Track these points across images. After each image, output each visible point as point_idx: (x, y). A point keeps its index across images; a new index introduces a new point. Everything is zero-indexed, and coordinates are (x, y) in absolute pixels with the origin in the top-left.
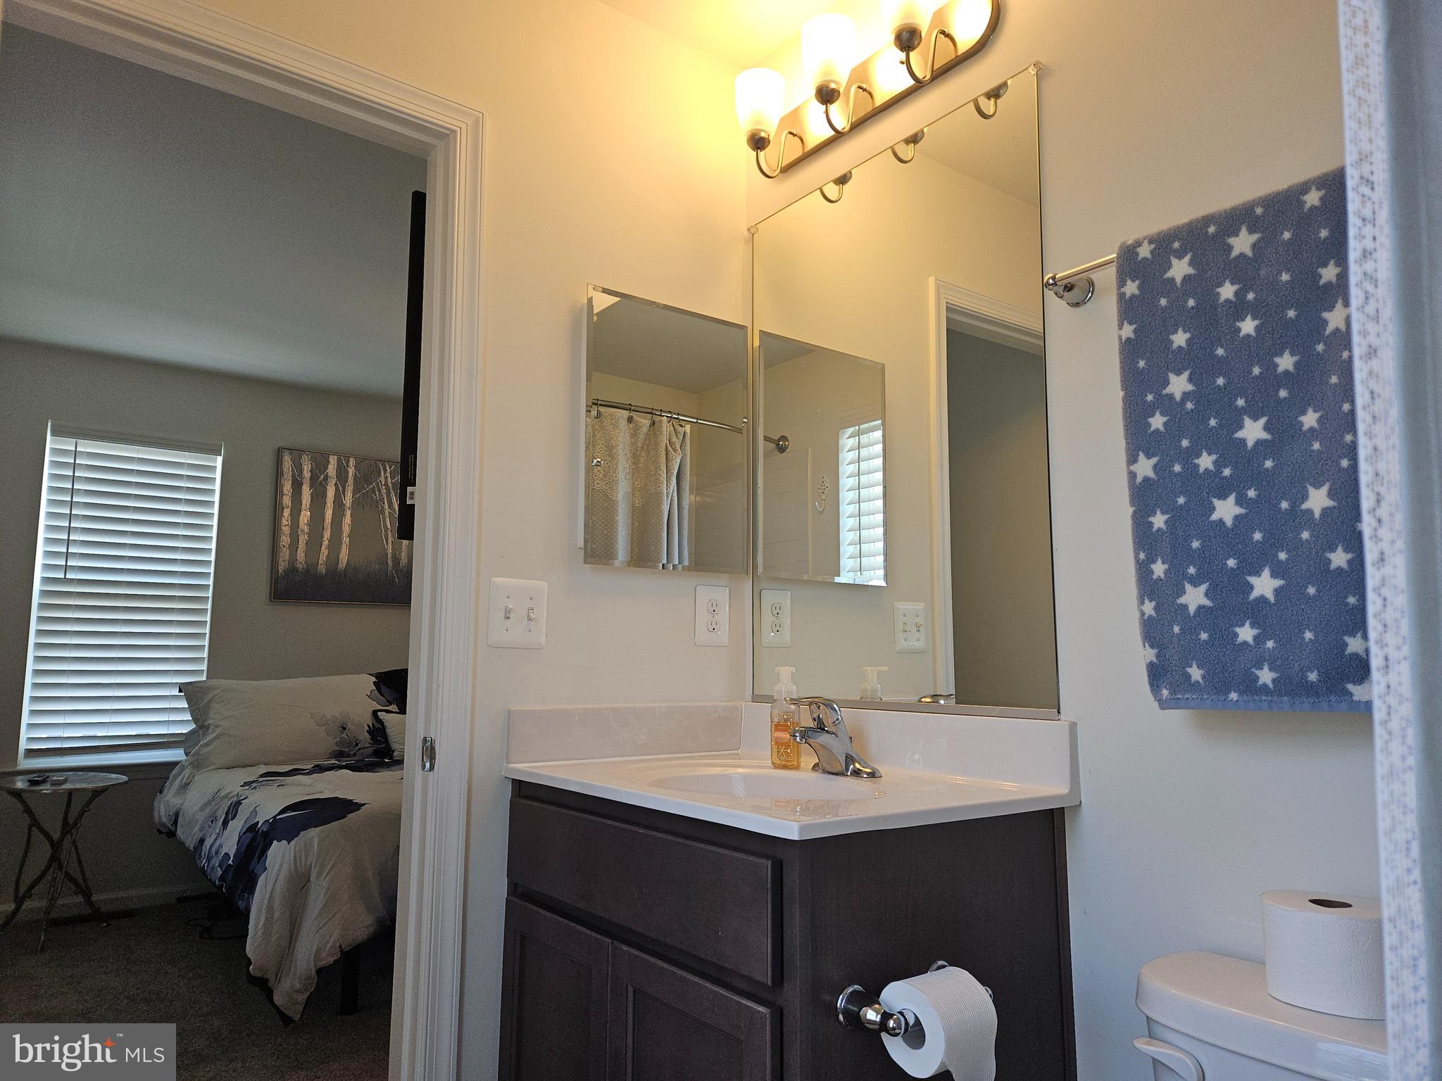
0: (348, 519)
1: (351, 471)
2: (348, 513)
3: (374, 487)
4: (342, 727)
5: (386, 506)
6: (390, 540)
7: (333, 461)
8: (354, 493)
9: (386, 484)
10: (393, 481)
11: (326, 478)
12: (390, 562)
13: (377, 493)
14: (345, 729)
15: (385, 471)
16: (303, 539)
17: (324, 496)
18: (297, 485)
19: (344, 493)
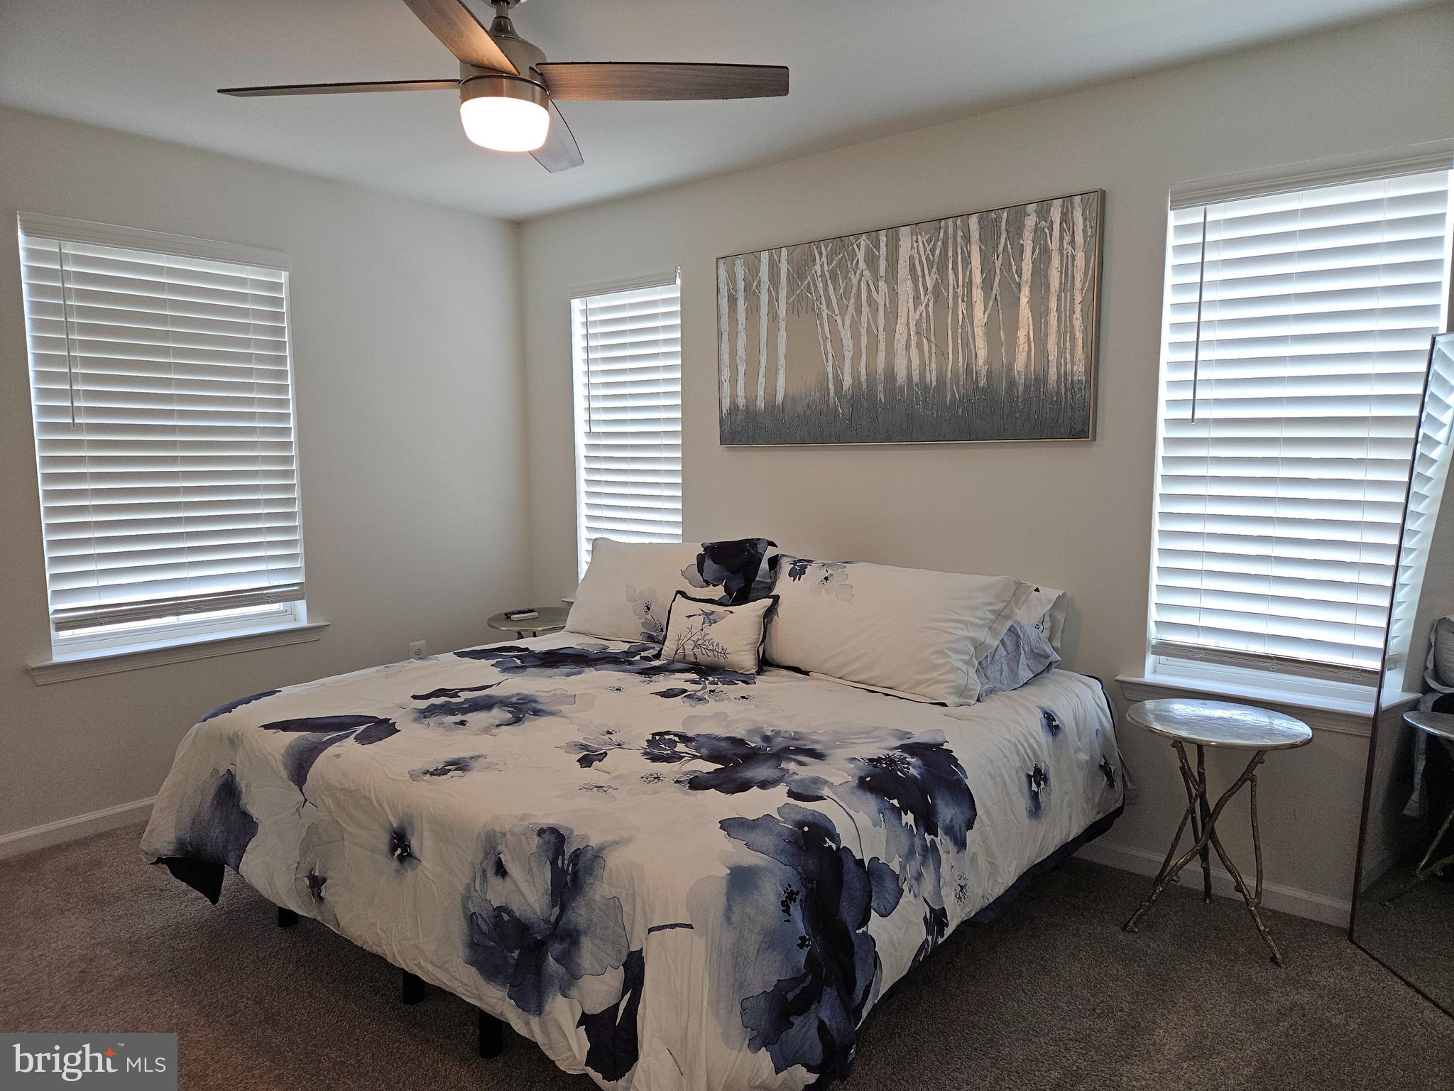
0: (783, 334)
1: (784, 268)
2: (783, 325)
3: (809, 283)
4: (647, 606)
5: (824, 307)
6: (830, 355)
7: (765, 256)
8: (788, 298)
9: (823, 275)
10: (831, 267)
11: (759, 285)
12: (831, 387)
13: (813, 291)
14: (649, 609)
15: (821, 254)
16: (742, 368)
17: (758, 308)
18: (732, 300)
19: (777, 300)
